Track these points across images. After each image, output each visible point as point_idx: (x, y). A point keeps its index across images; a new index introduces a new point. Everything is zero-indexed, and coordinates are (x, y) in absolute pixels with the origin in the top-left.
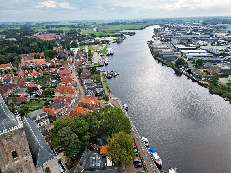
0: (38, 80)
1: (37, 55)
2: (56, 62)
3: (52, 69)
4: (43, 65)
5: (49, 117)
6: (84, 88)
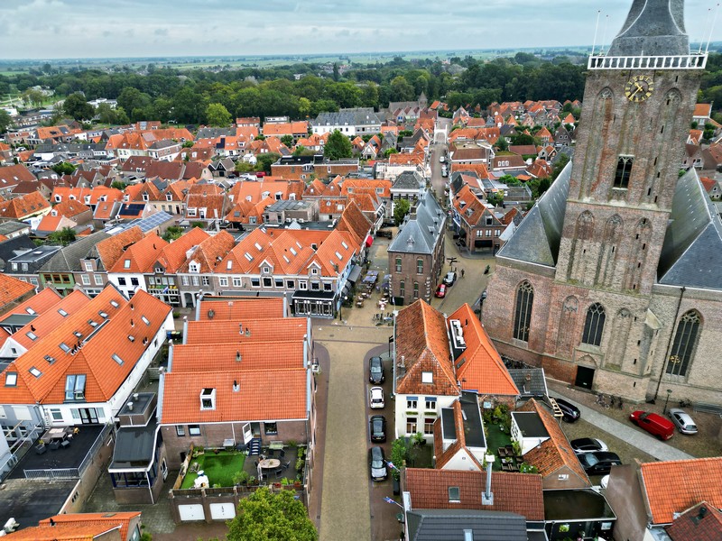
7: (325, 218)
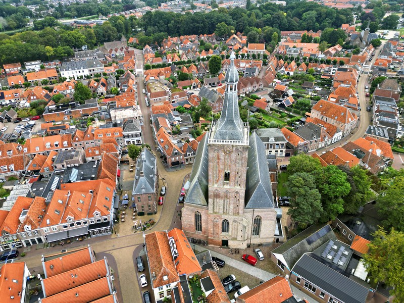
0: (293, 81)
1: (308, 35)
2: (337, 54)
3: (324, 65)
4: (311, 55)
5: (288, 146)
6: (371, 117)
7: (89, 159)
